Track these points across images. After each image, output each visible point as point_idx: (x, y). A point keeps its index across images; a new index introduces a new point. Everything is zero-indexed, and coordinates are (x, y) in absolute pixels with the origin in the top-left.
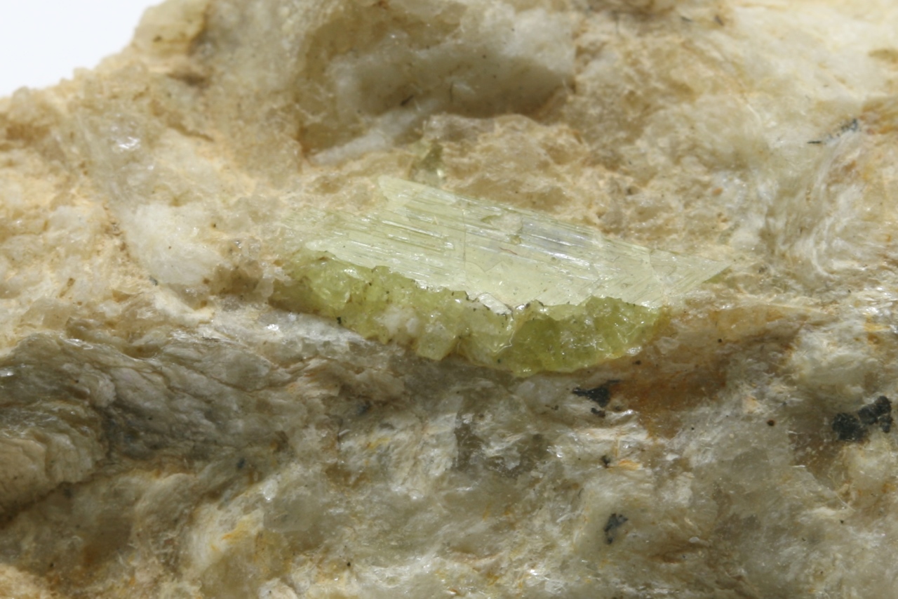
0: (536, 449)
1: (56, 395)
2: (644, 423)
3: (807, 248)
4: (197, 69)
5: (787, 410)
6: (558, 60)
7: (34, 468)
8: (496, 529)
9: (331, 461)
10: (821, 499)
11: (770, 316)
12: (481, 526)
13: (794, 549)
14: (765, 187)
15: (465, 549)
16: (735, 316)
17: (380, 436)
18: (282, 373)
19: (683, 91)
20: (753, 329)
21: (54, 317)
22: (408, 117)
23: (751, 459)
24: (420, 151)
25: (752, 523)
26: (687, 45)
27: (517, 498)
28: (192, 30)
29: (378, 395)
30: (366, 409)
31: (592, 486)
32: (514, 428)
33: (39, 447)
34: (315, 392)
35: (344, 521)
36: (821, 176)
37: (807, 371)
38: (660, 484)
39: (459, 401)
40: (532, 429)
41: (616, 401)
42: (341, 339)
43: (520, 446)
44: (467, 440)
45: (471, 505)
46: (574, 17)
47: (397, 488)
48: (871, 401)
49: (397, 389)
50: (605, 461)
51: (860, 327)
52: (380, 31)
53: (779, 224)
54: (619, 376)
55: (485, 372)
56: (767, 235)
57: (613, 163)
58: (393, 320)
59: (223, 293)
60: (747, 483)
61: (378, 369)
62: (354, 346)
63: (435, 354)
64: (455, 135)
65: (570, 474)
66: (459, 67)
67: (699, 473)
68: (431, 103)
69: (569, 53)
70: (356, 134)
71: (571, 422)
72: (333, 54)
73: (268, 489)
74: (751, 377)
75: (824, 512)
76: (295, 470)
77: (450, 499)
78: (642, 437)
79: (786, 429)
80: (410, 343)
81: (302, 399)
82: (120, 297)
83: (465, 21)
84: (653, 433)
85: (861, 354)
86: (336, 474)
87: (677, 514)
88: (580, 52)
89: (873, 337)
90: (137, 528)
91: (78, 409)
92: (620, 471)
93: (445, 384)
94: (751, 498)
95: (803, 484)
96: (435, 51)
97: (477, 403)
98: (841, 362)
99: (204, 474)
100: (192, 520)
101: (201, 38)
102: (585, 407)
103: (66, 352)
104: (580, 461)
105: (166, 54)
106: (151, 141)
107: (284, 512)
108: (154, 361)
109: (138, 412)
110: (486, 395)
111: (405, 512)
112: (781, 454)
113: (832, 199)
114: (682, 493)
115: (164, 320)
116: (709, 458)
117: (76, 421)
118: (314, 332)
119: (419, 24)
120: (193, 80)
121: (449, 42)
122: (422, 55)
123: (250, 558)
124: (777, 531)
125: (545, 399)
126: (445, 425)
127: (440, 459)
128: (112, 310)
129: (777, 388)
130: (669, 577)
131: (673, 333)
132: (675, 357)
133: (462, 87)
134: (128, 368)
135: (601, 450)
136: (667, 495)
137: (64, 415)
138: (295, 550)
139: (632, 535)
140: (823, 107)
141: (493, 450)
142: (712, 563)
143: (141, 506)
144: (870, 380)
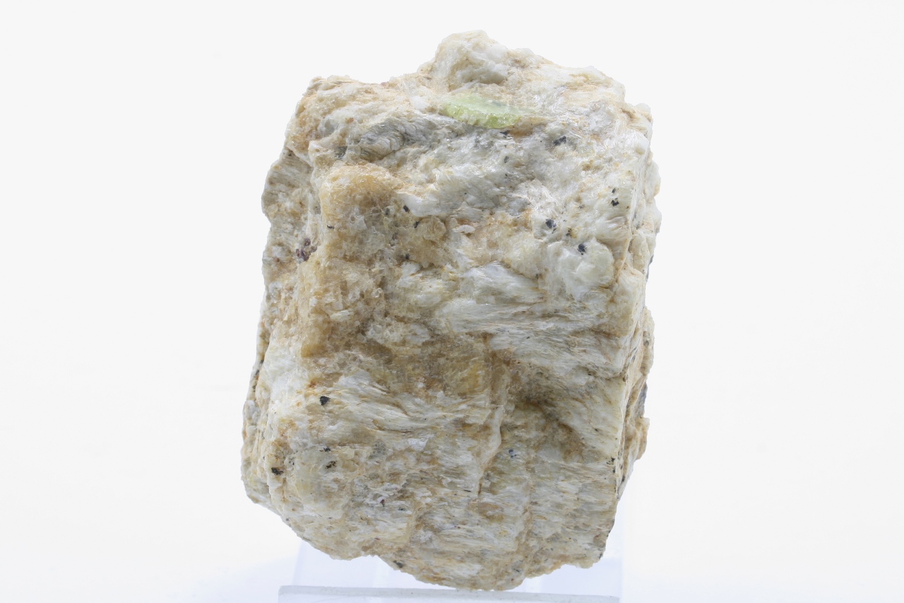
0: (491, 144)
1: (393, 130)
2: (514, 139)
3: (551, 108)
4: (430, 76)
5: (545, 139)
6: (504, 73)
7: (387, 146)
8: (482, 159)
9: (449, 145)
10: (551, 157)
11: (542, 120)
12: (479, 158)
13: (544, 167)
14: (544, 96)
15: (475, 163)
16: (535, 119)
17: (459, 141)
18: (440, 127)
19: (529, 80)
20: (539, 122)
21: (394, 115)
22: (472, 83)
23: (536, 148)
24: (474, 89)
25: (536, 161)
26: (531, 73)
27: (486, 154)
28: (429, 69)
29: (460, 133)
30: (457, 136)
31: (502, 151)
32: (487, 139)
33: (388, 141)
34: (447, 131)
35: (451, 158)
36: (555, 94)
37: (549, 131)
38: (517, 151)
39: (476, 134)
40: (491, 140)
41: (509, 135)
42: (452, 121)
43: (488, 143)
44: (477, 142)
45: (477, 154)
46: (508, 67)
47: (462, 151)
48: (562, 137)
49: (464, 131)
50: (505, 146)
51: (560, 122)
52: (467, 66)
53: (546, 103)
54: (509, 129)
55: (481, 127)
56: (543, 106)
57: (514, 94)
58: (463, 117)
59: (429, 112)
60: (535, 153)
61: (459, 127)
62: (455, 122)
63: (472, 124)
64: (481, 87)
65: (498, 149)
66: (483, 73)
67: (525, 150)
68: (477, 81)
69: (506, 73)
70: (461, 87)
71: (499, 138)
72: (457, 70)
73: (436, 151)
74: (537, 132)
75: (551, 159)
76: (441, 147)
77: (473, 153)
78: (514, 142)
79: (544, 142)
80: (467, 122)
81: (444, 132)
82: (408, 111)
83: (484, 64)
84: (516, 142)
85: (560, 127)
86: (450, 148)
87: (520, 157)
88: (509, 73)
89: (563, 124)
90: (408, 159)
91: (397, 134)
92: (509, 148)
93: (473, 130)
94: (536, 156)
95: (547, 154)
96: (478, 70)
97: (479, 134)
98: (556, 128)
99: (423, 148)
100: (419, 157)
101: (431, 71)
102: (502, 135)
103: (396, 121)
104: (501, 146)
105: (424, 73)
106: (418, 86)
107: (439, 155)
108: (413, 123)
109: (410, 135)
110: (482, 133)
111: (464, 155)
112: (542, 148)
113: (558, 99)
114: (521, 153)
115: (417, 115)
116: (527, 147)
117: (397, 136)
118: (447, 119)
119: (474, 64)
120: (428, 78)
121: (481, 68)
122: (475, 70)
123: (431, 164)
124: (541, 163)
125: (494, 133)
126: (473, 138)
127: (471, 145)
128: (406, 114)
129: (543, 135)
130: (518, 171)
131: (521, 121)
132: (521, 126)
133: (483, 77)
134: (408, 124)
135: (505, 144)
136: (518, 153)
137: (394, 134)
138: (440, 163)
139: (510, 161)
140: (557, 82)
141: (482, 143)
142: (527, 169)
143: (409, 154)
144: (562, 133)
